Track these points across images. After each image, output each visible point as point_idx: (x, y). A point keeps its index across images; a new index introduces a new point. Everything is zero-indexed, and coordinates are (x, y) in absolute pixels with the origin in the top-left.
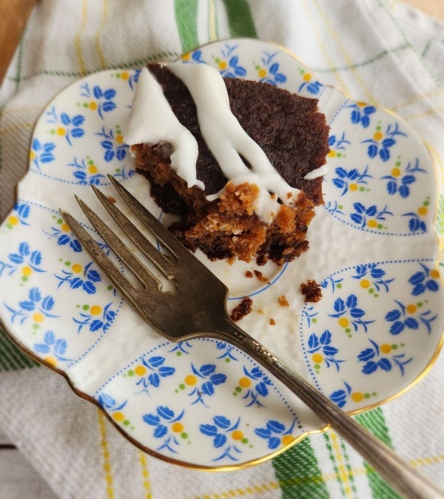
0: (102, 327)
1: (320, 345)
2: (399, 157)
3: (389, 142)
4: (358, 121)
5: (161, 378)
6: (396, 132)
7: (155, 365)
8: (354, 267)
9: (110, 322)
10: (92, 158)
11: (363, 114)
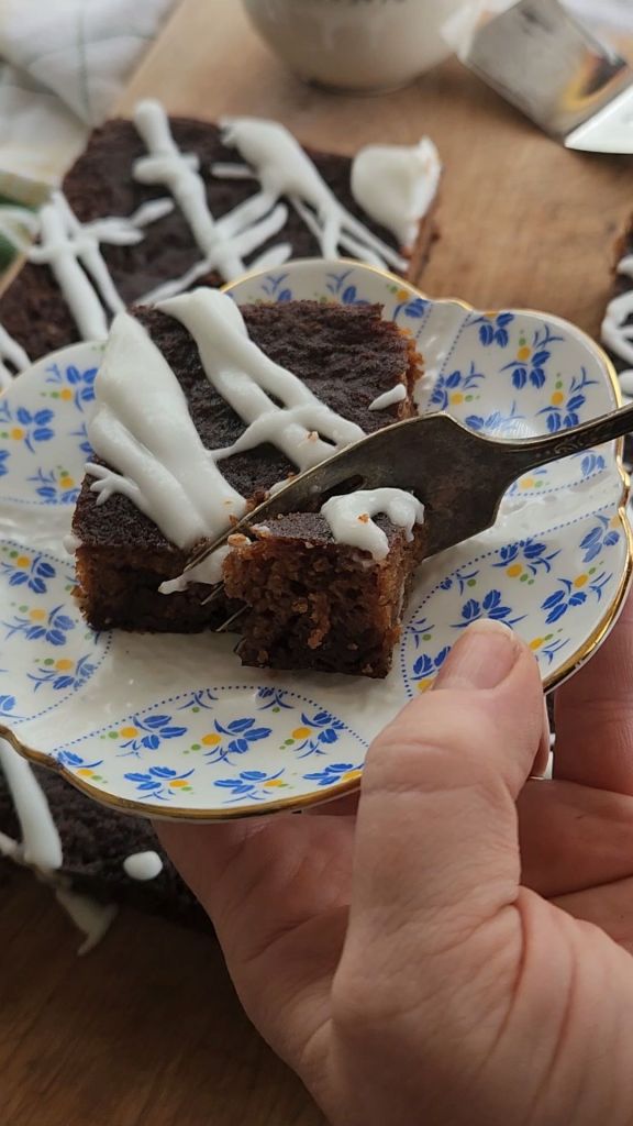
0: (72, 685)
1: (434, 667)
2: (559, 375)
3: (542, 357)
4: (491, 341)
5: (161, 739)
6: (549, 339)
7: (155, 726)
8: (496, 552)
9: (85, 678)
10: (65, 468)
11: (496, 328)
